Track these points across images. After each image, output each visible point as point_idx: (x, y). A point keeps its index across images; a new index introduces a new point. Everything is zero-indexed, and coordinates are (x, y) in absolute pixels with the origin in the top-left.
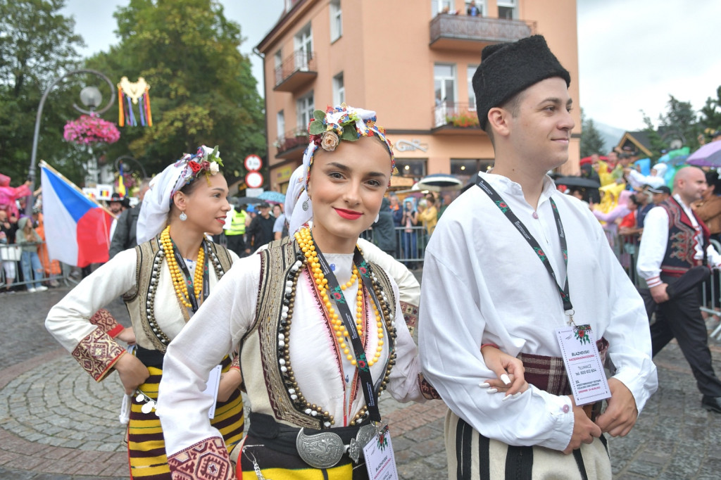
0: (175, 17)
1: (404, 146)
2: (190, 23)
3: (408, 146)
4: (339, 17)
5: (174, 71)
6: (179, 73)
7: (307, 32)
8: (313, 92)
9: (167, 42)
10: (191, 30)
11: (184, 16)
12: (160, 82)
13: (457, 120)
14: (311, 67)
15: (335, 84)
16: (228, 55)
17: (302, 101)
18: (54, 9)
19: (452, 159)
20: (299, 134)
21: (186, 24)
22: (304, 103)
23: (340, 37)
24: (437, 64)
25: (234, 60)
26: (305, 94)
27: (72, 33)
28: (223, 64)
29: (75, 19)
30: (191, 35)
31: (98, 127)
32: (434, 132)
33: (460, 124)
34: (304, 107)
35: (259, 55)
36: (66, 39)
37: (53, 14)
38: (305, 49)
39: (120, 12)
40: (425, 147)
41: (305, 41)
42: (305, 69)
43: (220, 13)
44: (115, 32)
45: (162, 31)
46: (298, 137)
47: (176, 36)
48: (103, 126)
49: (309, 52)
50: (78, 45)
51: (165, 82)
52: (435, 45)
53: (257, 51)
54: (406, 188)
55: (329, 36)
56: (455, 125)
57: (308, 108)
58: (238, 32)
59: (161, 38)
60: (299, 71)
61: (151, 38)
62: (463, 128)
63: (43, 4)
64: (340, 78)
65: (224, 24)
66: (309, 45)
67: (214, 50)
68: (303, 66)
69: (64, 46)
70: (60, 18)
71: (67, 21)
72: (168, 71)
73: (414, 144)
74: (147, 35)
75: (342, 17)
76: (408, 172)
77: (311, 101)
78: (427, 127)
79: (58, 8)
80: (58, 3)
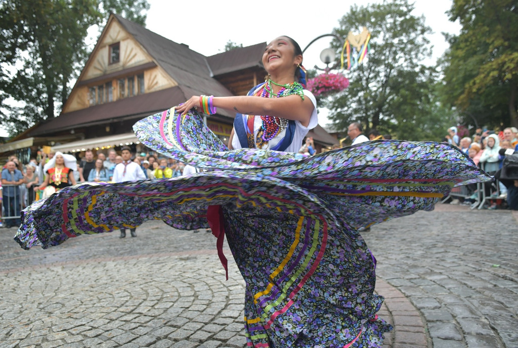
18: (408, 13)
27: (423, 26)
36: (420, 32)
50: (428, 34)
63: (400, 12)
71: (418, 19)
79: (410, 11)
80: (410, 8)
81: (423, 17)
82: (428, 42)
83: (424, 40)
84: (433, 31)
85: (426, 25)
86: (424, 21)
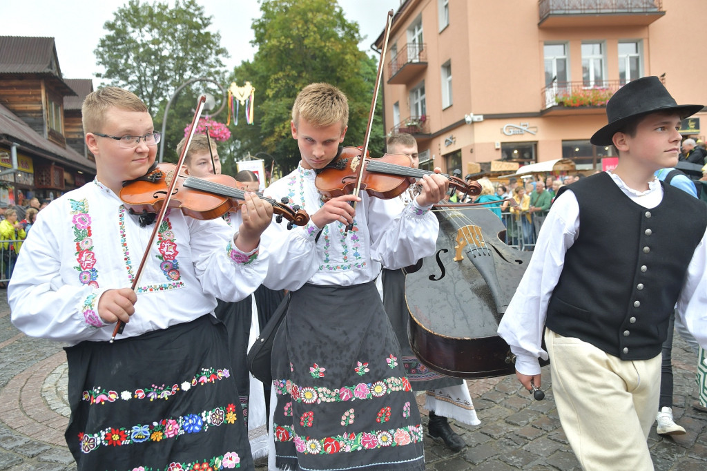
0: (298, 23)
1: (512, 130)
2: (311, 27)
3: (517, 130)
4: (446, 6)
5: (300, 73)
6: (304, 74)
7: (419, 24)
8: (424, 81)
9: (291, 47)
10: (312, 34)
11: (306, 22)
12: (287, 84)
13: (568, 100)
14: (421, 57)
15: (443, 73)
16: (346, 54)
17: (414, 91)
18: (203, 27)
19: (563, 141)
20: (409, 124)
21: (308, 28)
22: (417, 93)
23: (448, 25)
24: (546, 44)
25: (353, 58)
26: (416, 85)
27: (218, 46)
28: (342, 63)
29: (221, 34)
30: (312, 38)
31: (211, 127)
32: (543, 114)
33: (572, 104)
34: (417, 98)
35: (377, 51)
36: (214, 51)
37: (202, 31)
38: (417, 41)
39: (257, 23)
40: (535, 130)
41: (417, 33)
42: (416, 61)
43: (340, 16)
44: (251, 42)
45: (286, 37)
46: (409, 126)
47: (300, 40)
48: (215, 127)
49: (421, 44)
50: (223, 56)
51: (292, 83)
52: (546, 23)
53: (374, 47)
54: (511, 172)
55: (437, 27)
56: (565, 105)
57: (420, 98)
58: (357, 32)
59: (286, 44)
60: (411, 62)
61: (278, 44)
62: (573, 107)
63: (194, 24)
64: (447, 67)
65: (343, 24)
66: (420, 36)
67: (332, 50)
68: (415, 58)
69: (212, 59)
70: (208, 34)
71: (214, 36)
72: (294, 73)
73: (521, 127)
74: (274, 42)
75: (450, 6)
76: (517, 156)
77: (423, 92)
78: (536, 108)
79: (205, 25)
80: (206, 22)
81: (218, 35)
82: (221, 65)
83: (218, 61)
84: (229, 55)
85: (221, 46)
86: (219, 40)
